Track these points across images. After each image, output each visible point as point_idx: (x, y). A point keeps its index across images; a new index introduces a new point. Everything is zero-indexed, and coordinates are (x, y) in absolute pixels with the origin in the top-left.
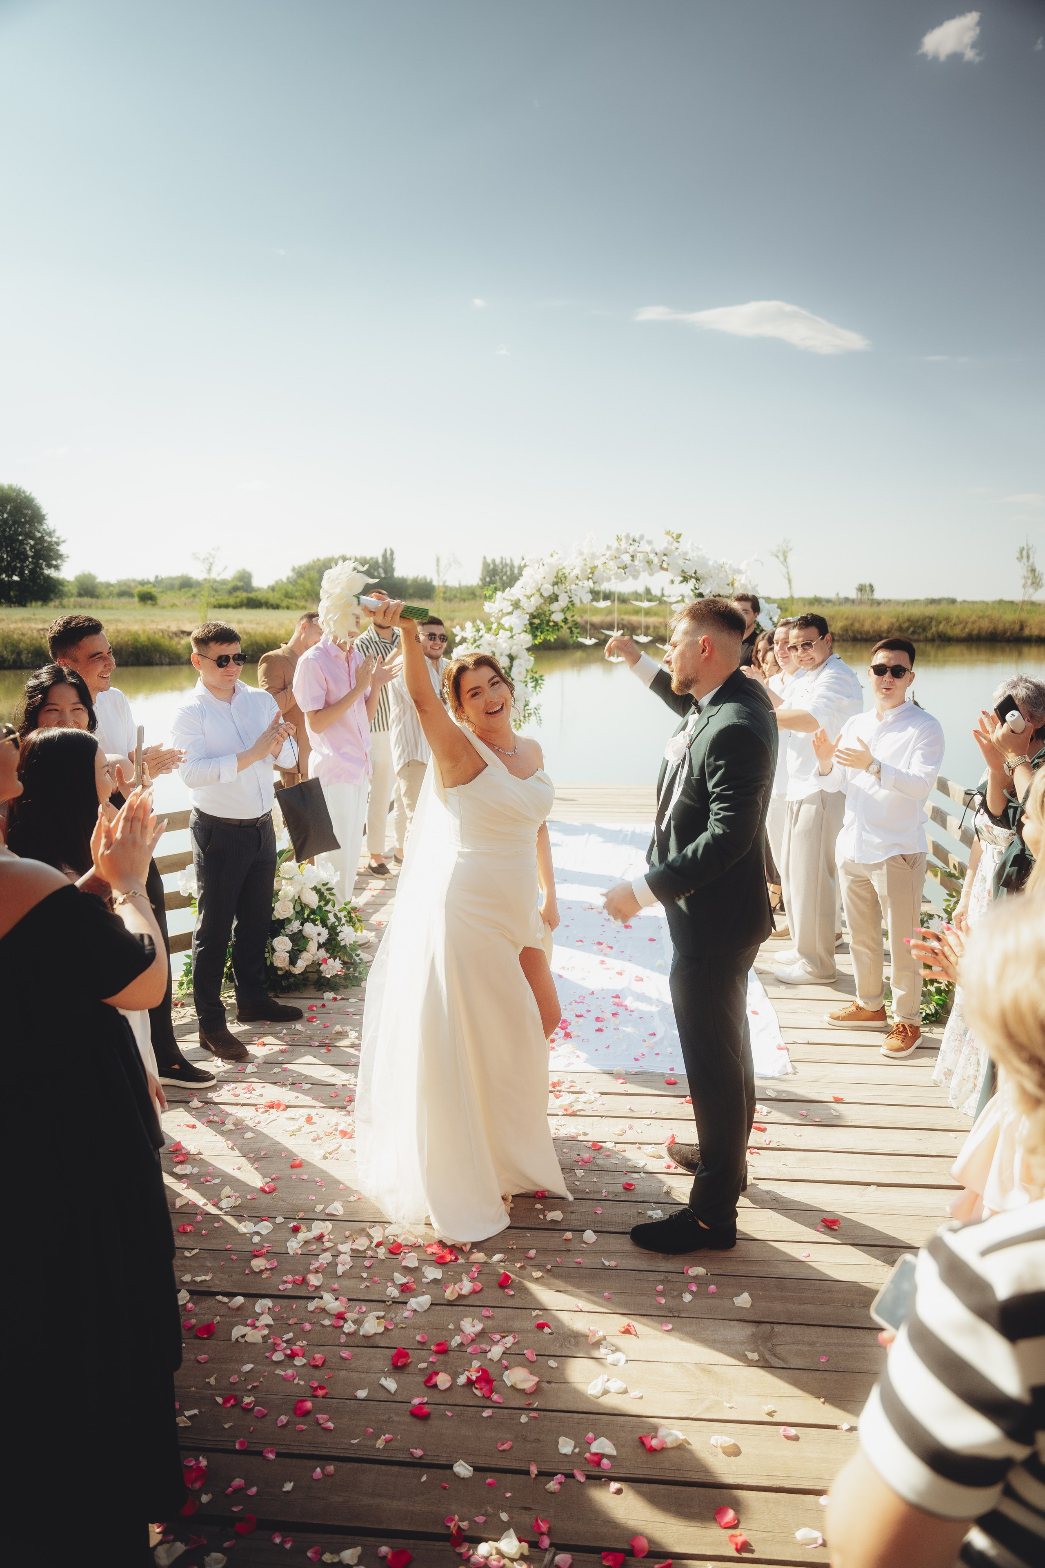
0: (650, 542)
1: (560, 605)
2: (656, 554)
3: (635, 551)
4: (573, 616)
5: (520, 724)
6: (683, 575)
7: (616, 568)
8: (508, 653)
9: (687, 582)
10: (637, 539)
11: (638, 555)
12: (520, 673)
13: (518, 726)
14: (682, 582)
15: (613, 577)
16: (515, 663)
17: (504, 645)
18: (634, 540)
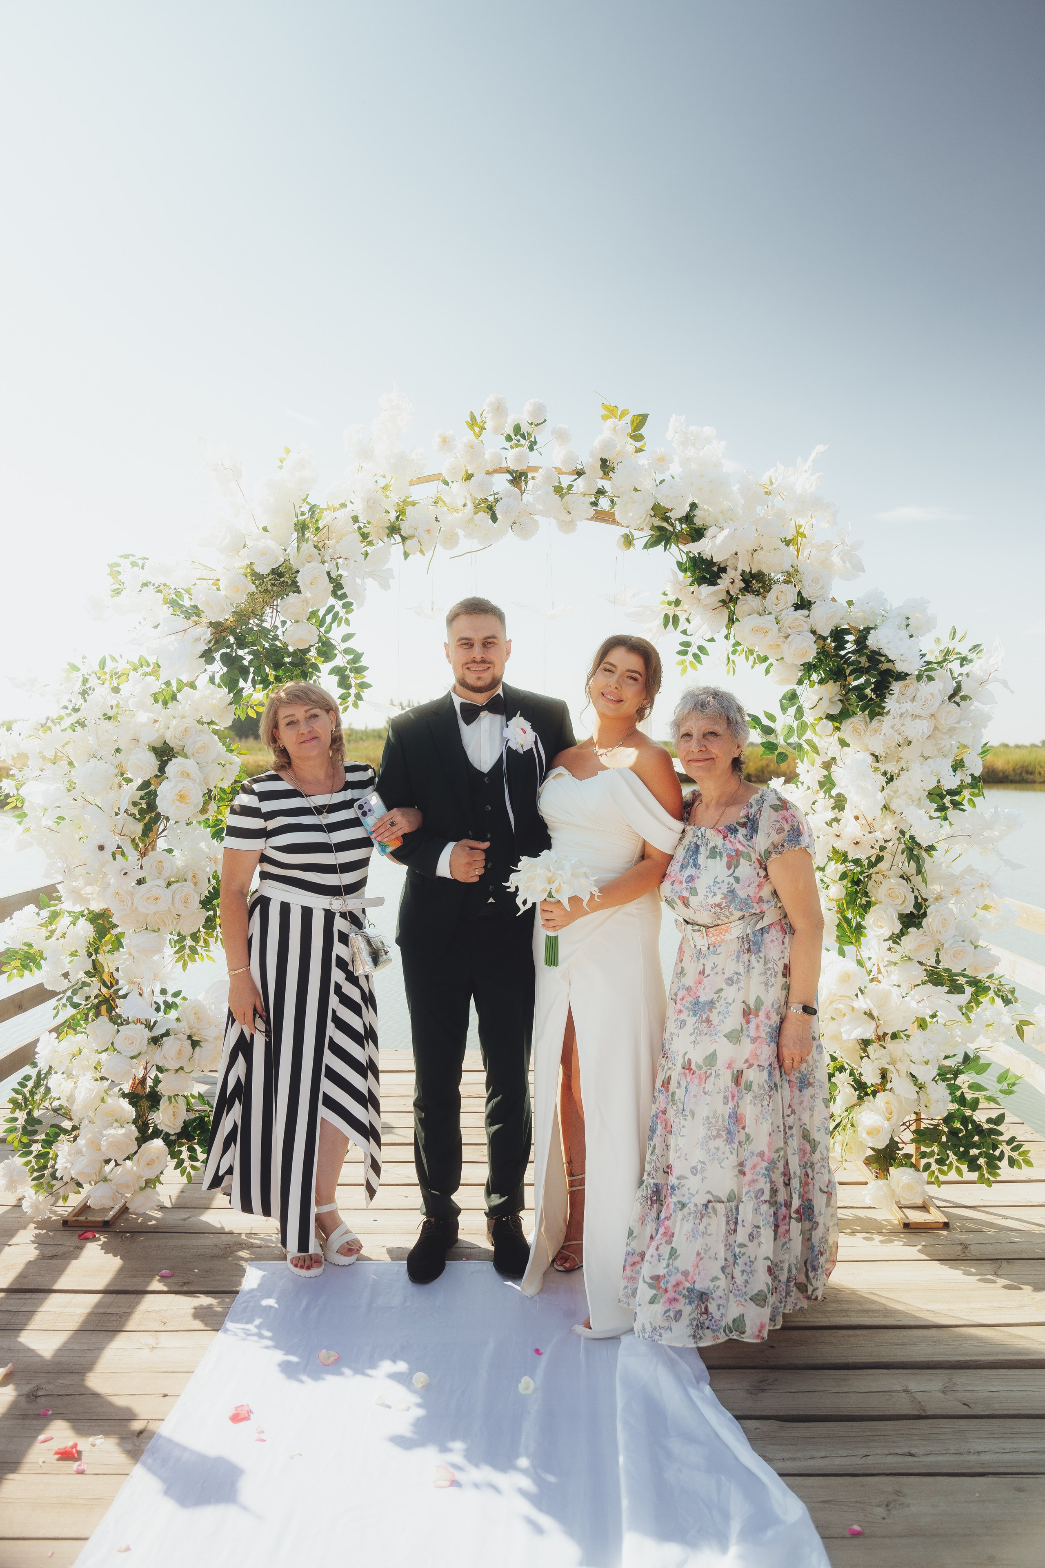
0: (561, 436)
1: (306, 601)
2: (580, 473)
3: (519, 459)
4: (346, 638)
5: (193, 950)
6: (658, 522)
7: (470, 505)
8: (152, 737)
9: (667, 542)
10: (525, 429)
11: (530, 475)
12: (182, 798)
13: (187, 951)
14: (652, 543)
15: (461, 533)
16: (171, 768)
17: (143, 717)
18: (517, 429)
